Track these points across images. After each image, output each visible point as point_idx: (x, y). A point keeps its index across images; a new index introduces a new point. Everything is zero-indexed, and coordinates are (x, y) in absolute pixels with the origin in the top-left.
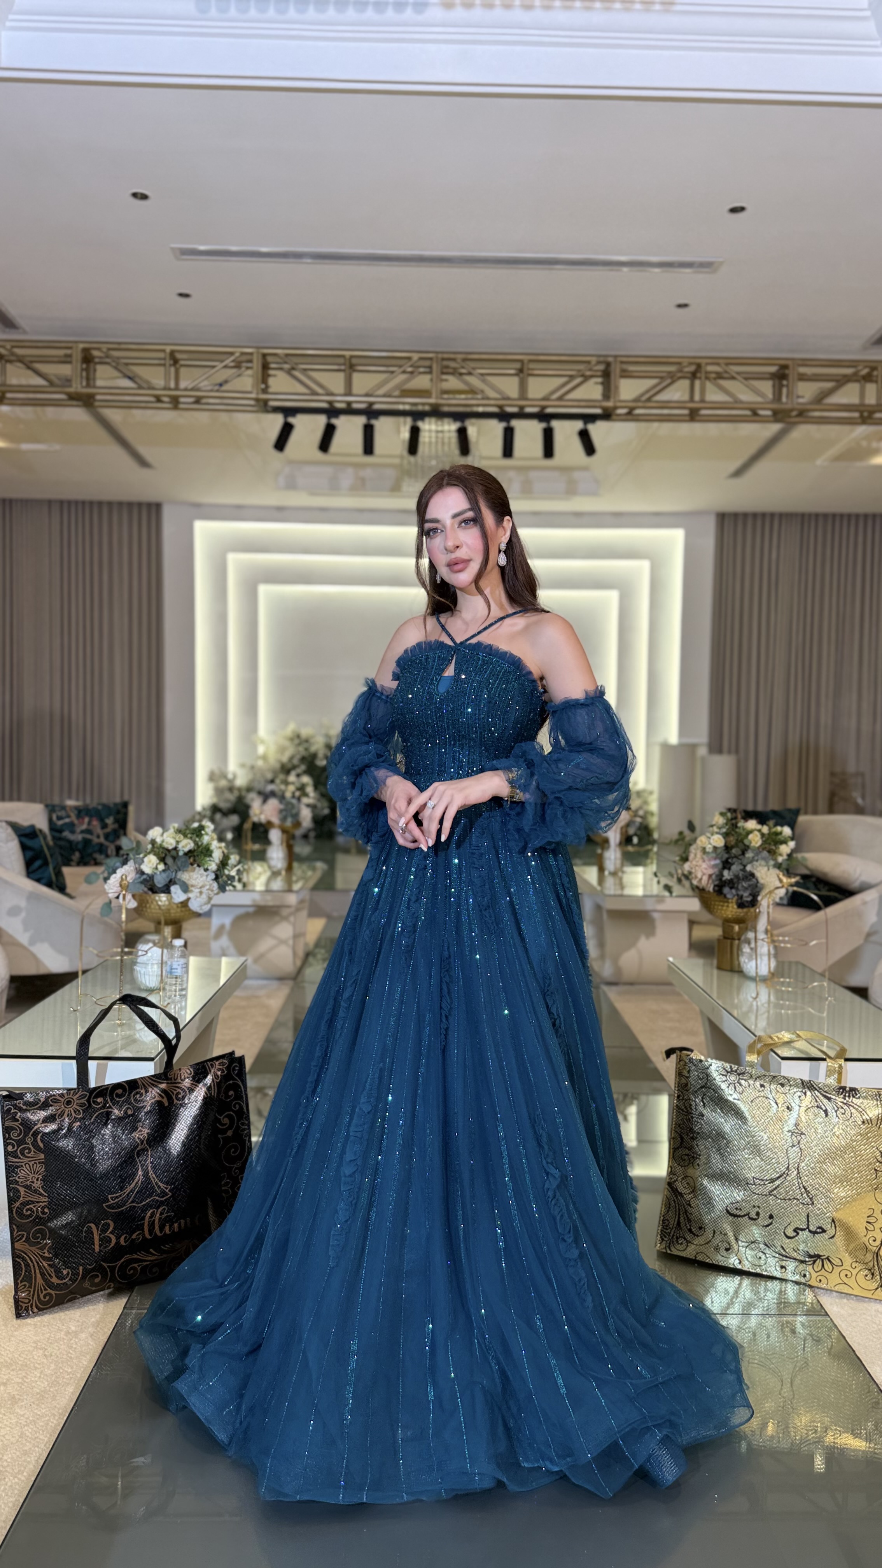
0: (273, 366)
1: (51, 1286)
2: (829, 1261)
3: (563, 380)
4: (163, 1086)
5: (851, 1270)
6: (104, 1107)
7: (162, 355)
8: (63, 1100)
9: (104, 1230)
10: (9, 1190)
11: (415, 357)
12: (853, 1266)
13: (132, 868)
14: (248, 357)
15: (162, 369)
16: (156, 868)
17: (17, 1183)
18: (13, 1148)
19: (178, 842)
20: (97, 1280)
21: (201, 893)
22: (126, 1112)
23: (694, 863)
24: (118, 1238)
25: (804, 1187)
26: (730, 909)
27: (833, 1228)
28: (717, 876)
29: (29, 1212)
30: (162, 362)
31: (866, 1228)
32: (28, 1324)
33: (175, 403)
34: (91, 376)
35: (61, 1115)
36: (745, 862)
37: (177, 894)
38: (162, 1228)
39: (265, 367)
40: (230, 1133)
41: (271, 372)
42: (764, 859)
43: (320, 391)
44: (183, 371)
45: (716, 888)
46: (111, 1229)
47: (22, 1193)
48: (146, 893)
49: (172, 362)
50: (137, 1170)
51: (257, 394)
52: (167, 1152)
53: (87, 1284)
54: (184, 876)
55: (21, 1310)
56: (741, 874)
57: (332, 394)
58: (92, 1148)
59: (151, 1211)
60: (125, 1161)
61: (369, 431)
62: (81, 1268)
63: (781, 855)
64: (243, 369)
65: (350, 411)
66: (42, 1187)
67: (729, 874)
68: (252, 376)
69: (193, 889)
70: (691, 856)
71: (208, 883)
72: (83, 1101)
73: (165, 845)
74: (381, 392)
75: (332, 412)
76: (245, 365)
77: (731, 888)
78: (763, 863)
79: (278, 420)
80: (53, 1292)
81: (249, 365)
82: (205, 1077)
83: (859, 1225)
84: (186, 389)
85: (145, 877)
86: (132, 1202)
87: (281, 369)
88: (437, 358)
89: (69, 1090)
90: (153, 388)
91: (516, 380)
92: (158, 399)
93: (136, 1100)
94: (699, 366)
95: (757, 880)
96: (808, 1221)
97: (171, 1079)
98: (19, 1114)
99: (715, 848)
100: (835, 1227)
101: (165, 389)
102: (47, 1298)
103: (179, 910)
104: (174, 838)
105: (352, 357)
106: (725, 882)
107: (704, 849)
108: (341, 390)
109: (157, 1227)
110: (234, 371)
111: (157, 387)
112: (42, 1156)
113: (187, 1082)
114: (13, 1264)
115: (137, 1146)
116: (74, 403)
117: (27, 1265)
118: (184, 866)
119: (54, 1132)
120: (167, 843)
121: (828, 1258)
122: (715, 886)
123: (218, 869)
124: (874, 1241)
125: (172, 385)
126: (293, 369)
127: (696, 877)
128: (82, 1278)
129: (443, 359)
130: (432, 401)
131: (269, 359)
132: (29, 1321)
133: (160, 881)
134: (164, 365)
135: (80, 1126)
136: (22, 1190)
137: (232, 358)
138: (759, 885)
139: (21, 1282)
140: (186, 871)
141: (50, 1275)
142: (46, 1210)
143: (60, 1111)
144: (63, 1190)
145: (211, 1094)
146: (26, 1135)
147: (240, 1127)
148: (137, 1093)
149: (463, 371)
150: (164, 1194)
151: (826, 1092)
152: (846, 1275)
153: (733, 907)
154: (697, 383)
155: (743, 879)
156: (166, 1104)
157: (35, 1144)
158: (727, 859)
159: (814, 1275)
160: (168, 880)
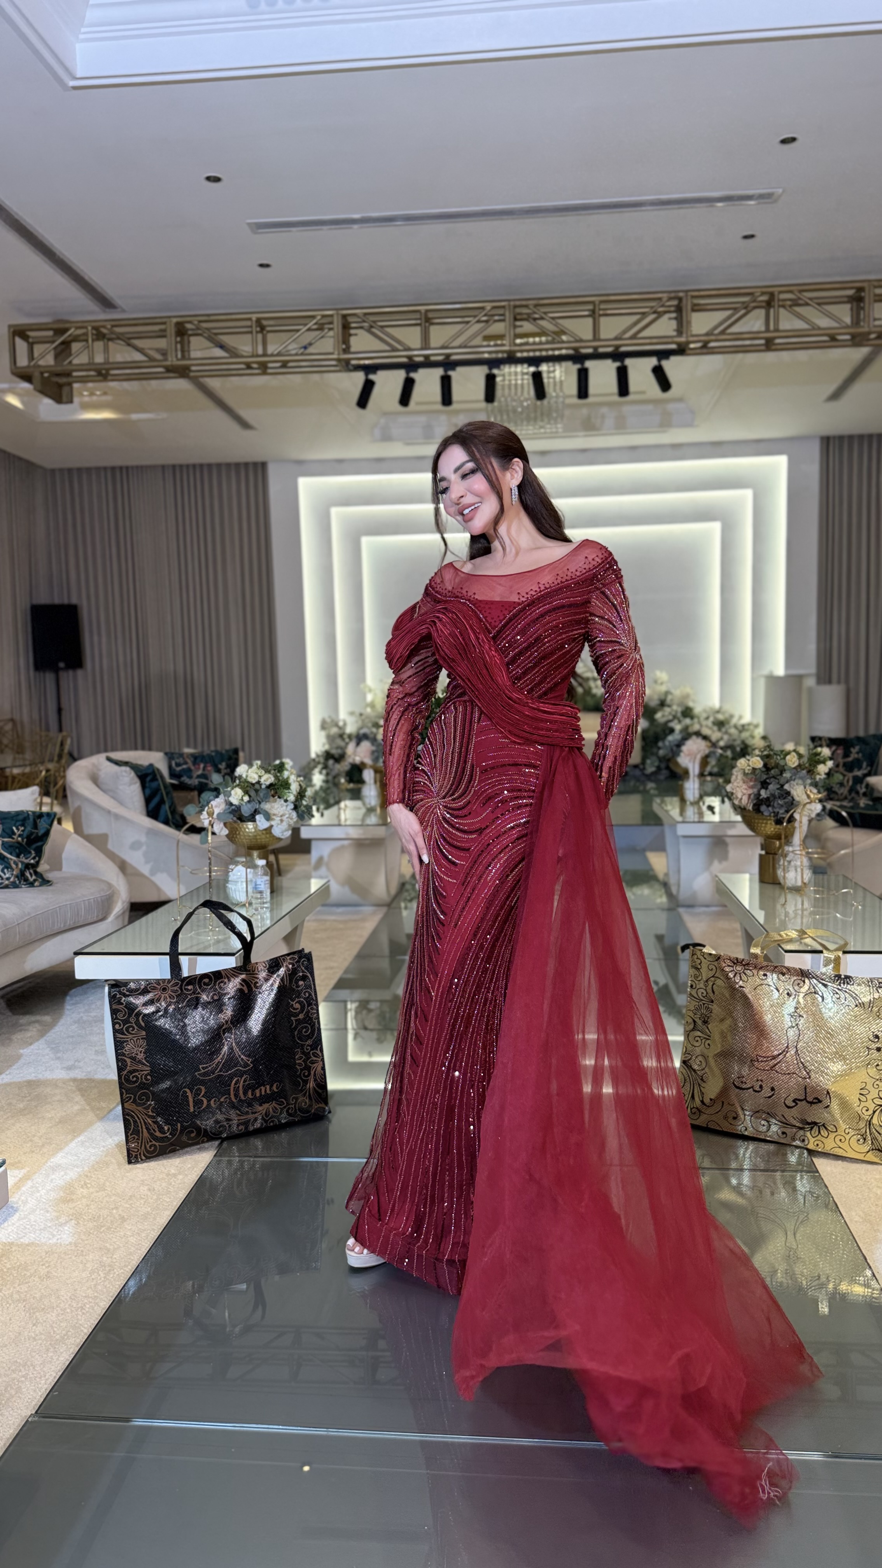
0: (353, 325)
1: (156, 1139)
2: (826, 1128)
3: (635, 318)
4: (243, 976)
5: (845, 1135)
6: (194, 993)
7: (248, 323)
8: (159, 987)
9: (197, 1094)
10: (118, 1060)
11: (488, 306)
12: (847, 1132)
13: (222, 801)
14: (329, 320)
15: (249, 336)
16: (242, 800)
17: (124, 1055)
18: (120, 1026)
19: (260, 777)
20: (193, 1135)
21: (282, 821)
22: (212, 998)
23: (735, 784)
24: (209, 1101)
25: (802, 1063)
26: (769, 826)
27: (828, 1098)
28: (755, 795)
29: (135, 1079)
30: (249, 329)
31: (859, 1099)
32: (137, 1168)
33: (264, 368)
34: (186, 348)
35: (158, 1000)
36: (781, 782)
37: (261, 822)
38: (245, 1093)
39: (346, 327)
40: (301, 1016)
41: (352, 331)
42: (801, 778)
43: (400, 347)
44: (270, 336)
45: (756, 807)
46: (203, 1093)
47: (129, 1064)
48: (235, 822)
49: (258, 329)
50: (223, 1045)
51: (339, 354)
52: (248, 1031)
53: (184, 1138)
54: (266, 806)
55: (132, 1158)
56: (777, 793)
57: (410, 349)
58: (185, 1025)
59: (236, 1079)
60: (213, 1038)
61: (446, 382)
62: (179, 1125)
63: (819, 774)
64: (326, 331)
65: (428, 363)
66: (145, 1058)
67: (766, 793)
68: (333, 337)
69: (274, 817)
70: (733, 778)
71: (287, 812)
72: (175, 988)
73: (250, 780)
74: (457, 343)
75: (411, 366)
76: (326, 326)
77: (768, 806)
78: (800, 782)
79: (359, 377)
80: (157, 1144)
81: (331, 326)
82: (278, 970)
83: (853, 1098)
84: (272, 355)
85: (233, 807)
86: (220, 1071)
87: (361, 328)
88: (509, 306)
89: (165, 980)
90: (243, 357)
91: (590, 321)
92: (249, 366)
93: (220, 988)
94: (772, 295)
95: (792, 797)
96: (806, 1093)
97: (249, 971)
98: (124, 999)
99: (754, 769)
100: (830, 1098)
101: (253, 356)
102: (153, 1148)
103: (263, 836)
104: (257, 773)
105: (427, 311)
106: (762, 800)
107: (744, 770)
108: (418, 346)
109: (241, 1092)
110: (317, 333)
111: (245, 354)
112: (144, 1033)
113: (263, 974)
114: (124, 1120)
115: (223, 1026)
116: (171, 375)
117: (135, 1122)
118: (266, 798)
119: (153, 1013)
120: (251, 777)
121: (823, 1125)
122: (754, 805)
123: (296, 800)
124: (867, 1110)
125: (260, 351)
126: (371, 327)
127: (737, 798)
128: (180, 1133)
129: (515, 307)
130: (506, 348)
131: (350, 319)
132: (138, 1166)
133: (246, 811)
134: (251, 332)
135: (174, 1009)
136: (128, 1060)
137: (314, 321)
138: (794, 802)
139: (131, 1135)
140: (269, 801)
141: (154, 1130)
142: (149, 1077)
143: (157, 996)
144: (162, 1061)
145: (284, 983)
146: (130, 1015)
147: (308, 1012)
148: (222, 982)
149: (537, 316)
150: (246, 1065)
151: (822, 980)
152: (841, 1140)
153: (771, 824)
154: (772, 311)
155: (779, 798)
156: (246, 992)
157: (137, 1023)
158: (767, 778)
159: (812, 1140)
160: (253, 810)
